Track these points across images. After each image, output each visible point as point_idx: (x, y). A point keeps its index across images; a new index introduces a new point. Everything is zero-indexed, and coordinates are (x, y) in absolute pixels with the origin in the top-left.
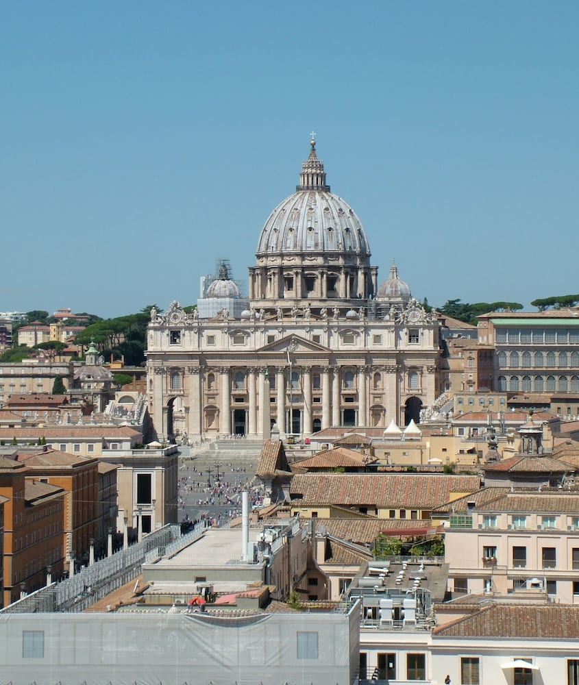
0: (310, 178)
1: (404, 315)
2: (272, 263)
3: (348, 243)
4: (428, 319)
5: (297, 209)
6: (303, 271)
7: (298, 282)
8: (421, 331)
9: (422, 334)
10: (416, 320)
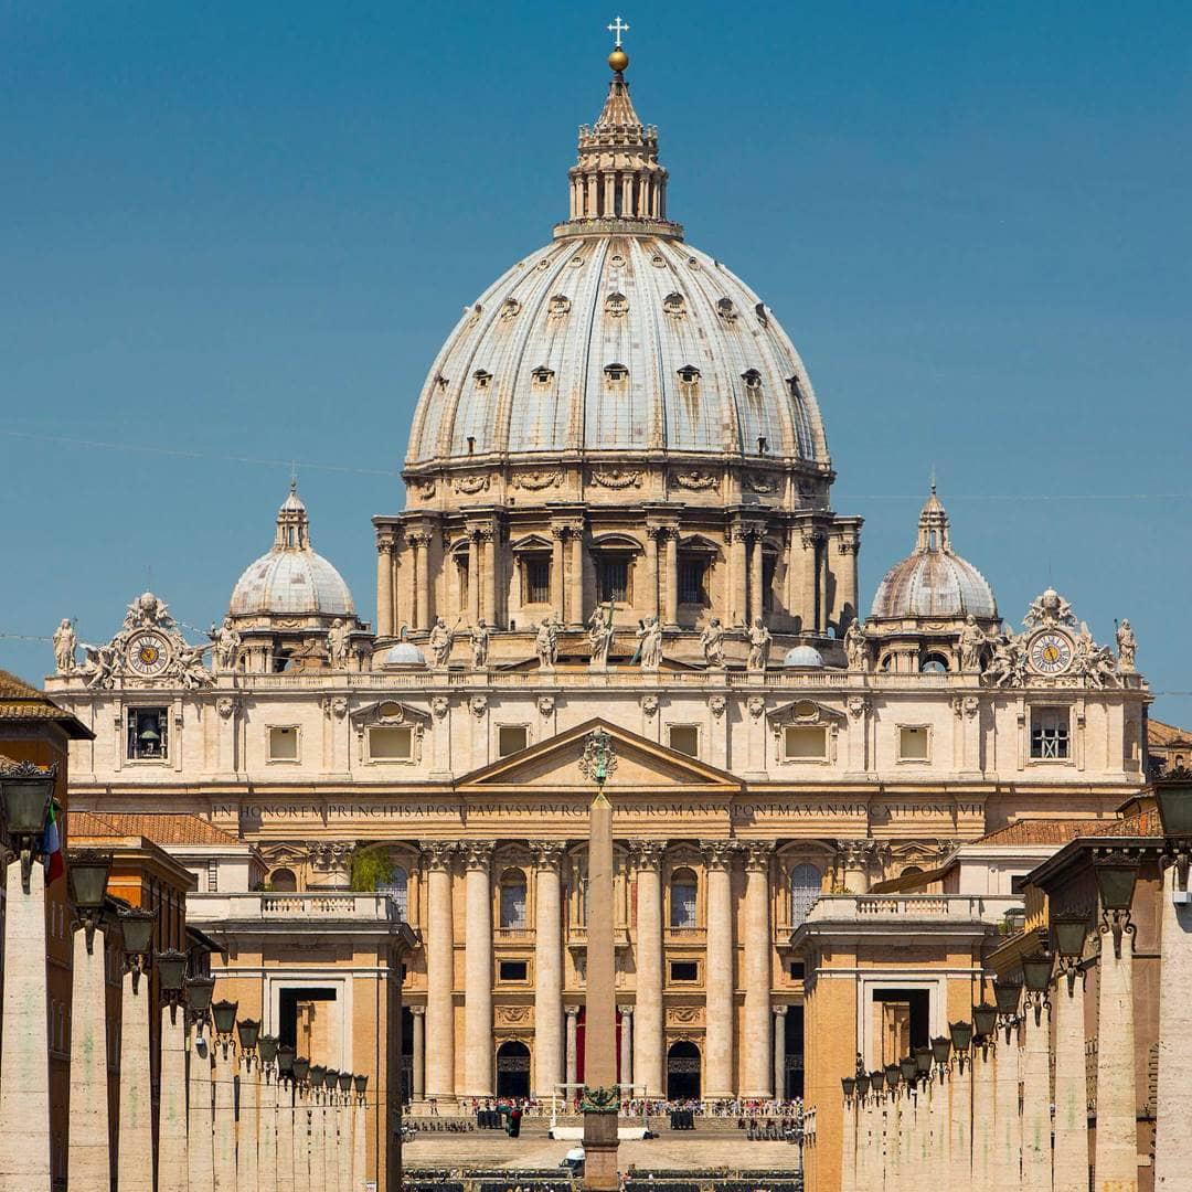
0: (610, 189)
1: (1014, 652)
2: (468, 501)
3: (755, 428)
4: (1102, 666)
5: (563, 299)
6: (588, 527)
7: (568, 569)
8: (1077, 709)
9: (1082, 721)
10: (1058, 669)
